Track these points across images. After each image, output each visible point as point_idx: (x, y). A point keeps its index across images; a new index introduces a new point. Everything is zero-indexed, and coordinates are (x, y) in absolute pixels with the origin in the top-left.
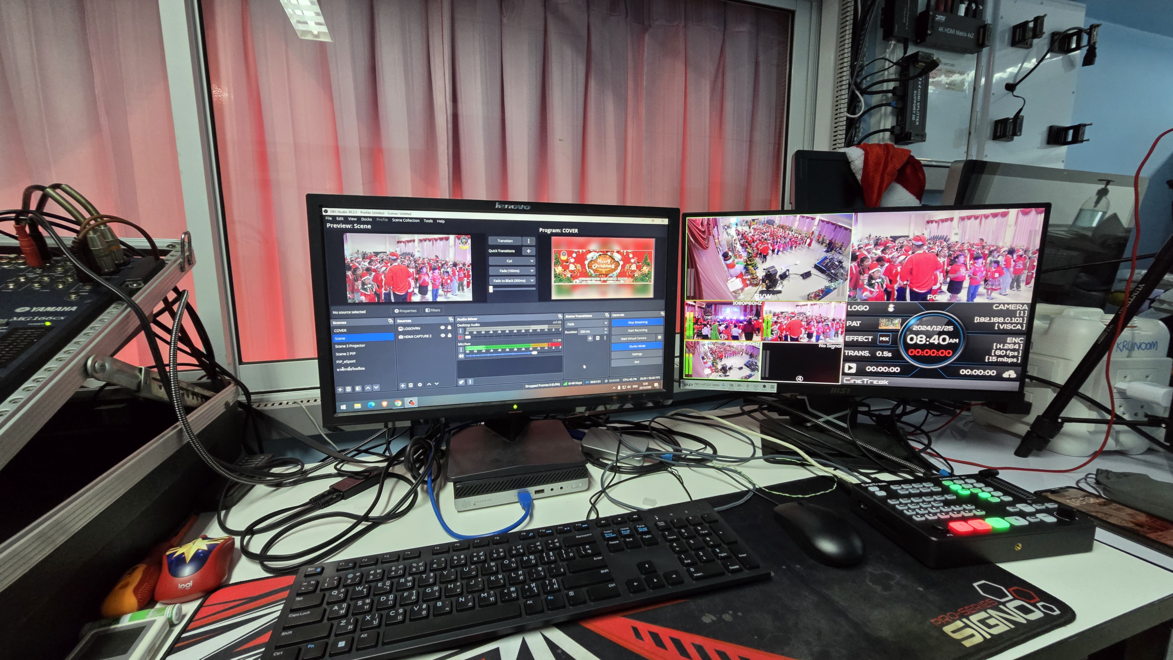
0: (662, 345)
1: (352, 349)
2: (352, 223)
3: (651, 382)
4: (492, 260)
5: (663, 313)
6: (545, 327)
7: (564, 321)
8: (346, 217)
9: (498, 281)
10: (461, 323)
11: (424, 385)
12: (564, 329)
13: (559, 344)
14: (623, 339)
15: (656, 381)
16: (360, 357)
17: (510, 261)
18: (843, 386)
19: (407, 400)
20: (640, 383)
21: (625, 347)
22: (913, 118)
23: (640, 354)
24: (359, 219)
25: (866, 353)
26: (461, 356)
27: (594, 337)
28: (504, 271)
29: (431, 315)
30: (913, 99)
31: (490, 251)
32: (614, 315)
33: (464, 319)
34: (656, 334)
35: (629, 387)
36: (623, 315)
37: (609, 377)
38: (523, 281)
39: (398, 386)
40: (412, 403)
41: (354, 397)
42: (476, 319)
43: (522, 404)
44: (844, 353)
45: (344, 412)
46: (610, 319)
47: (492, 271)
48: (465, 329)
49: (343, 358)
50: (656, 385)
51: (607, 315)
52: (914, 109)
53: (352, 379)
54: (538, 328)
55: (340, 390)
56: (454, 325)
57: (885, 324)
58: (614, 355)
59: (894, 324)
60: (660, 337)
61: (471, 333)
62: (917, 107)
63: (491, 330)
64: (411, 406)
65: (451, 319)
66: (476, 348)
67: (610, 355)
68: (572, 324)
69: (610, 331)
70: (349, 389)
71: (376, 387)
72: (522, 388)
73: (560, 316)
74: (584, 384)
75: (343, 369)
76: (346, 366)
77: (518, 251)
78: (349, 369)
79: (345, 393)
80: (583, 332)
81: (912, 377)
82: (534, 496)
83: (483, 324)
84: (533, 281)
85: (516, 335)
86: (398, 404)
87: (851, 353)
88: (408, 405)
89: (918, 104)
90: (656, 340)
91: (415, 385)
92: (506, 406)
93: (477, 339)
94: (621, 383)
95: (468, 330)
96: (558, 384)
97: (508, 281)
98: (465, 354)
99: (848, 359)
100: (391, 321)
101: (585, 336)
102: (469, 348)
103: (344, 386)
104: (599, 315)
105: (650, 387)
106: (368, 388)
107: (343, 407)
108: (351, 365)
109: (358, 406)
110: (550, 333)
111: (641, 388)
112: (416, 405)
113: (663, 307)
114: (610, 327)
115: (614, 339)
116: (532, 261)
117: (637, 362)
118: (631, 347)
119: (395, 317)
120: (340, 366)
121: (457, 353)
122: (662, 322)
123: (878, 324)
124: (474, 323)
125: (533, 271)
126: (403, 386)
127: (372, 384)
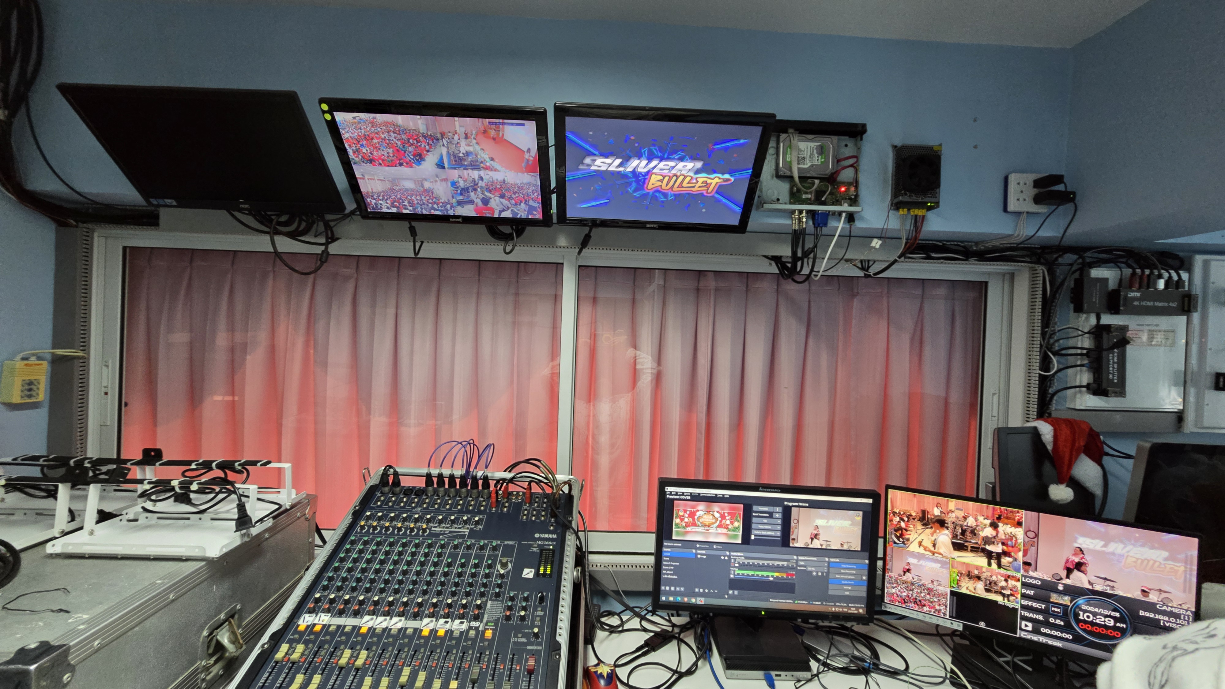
0: (866, 583)
1: (672, 565)
2: (680, 495)
3: (857, 608)
4: (754, 520)
5: (867, 562)
6: (785, 564)
7: (797, 560)
8: (677, 493)
9: (757, 532)
10: (733, 556)
11: (709, 591)
12: (797, 565)
13: (792, 575)
14: (838, 576)
15: (861, 608)
16: (676, 571)
17: (765, 521)
18: (1020, 638)
19: (699, 599)
20: (849, 608)
21: (839, 582)
22: (1111, 377)
23: (850, 588)
24: (683, 494)
25: (1040, 617)
26: (732, 576)
27: (817, 573)
28: (761, 527)
29: (717, 549)
30: (1109, 361)
31: (754, 514)
32: (832, 560)
33: (735, 554)
34: (862, 575)
35: (841, 610)
36: (838, 560)
37: (827, 601)
38: (773, 533)
39: (694, 590)
40: (700, 601)
41: (670, 593)
42: (742, 554)
43: (767, 610)
44: (1021, 613)
45: (664, 601)
46: (829, 562)
47: (754, 526)
48: (735, 559)
49: (667, 570)
50: (861, 611)
51: (827, 559)
52: (1111, 369)
53: (670, 582)
54: (781, 563)
55: (663, 588)
56: (729, 557)
57: (1054, 598)
58: (830, 586)
59: (1064, 600)
60: (864, 578)
61: (739, 563)
62: (1113, 368)
63: (751, 562)
64: (700, 603)
65: (728, 553)
66: (741, 572)
67: (828, 586)
68: (802, 563)
69: (828, 570)
70: (668, 588)
71: (682, 589)
72: (768, 600)
73: (795, 557)
74: (809, 603)
75: (666, 576)
76: (668, 574)
77: (771, 515)
78: (669, 576)
79: (665, 590)
80: (809, 569)
81: (1083, 645)
82: (775, 678)
83: (746, 558)
84: (779, 534)
85: (766, 566)
86: (693, 601)
87: (1027, 614)
88: (699, 602)
89: (1115, 365)
90: (862, 579)
91: (704, 591)
92: (757, 611)
93: (742, 566)
94: (835, 606)
95: (737, 560)
96: (791, 601)
97: (763, 533)
98: (734, 575)
99: (1024, 618)
100: (694, 551)
101: (811, 572)
102: (737, 572)
103: (665, 586)
104: (821, 559)
105: (856, 612)
106: (678, 589)
107: (664, 598)
108: (671, 574)
109: (671, 599)
110: (788, 568)
111: (850, 611)
112: (703, 603)
113: (868, 557)
114: (829, 567)
115: (831, 576)
116: (779, 522)
117: (847, 593)
118: (843, 582)
119: (696, 549)
120: (665, 574)
121: (730, 574)
122: (867, 568)
123: (1050, 597)
124: (741, 556)
125: (779, 528)
126: (697, 590)
127: (680, 587)
